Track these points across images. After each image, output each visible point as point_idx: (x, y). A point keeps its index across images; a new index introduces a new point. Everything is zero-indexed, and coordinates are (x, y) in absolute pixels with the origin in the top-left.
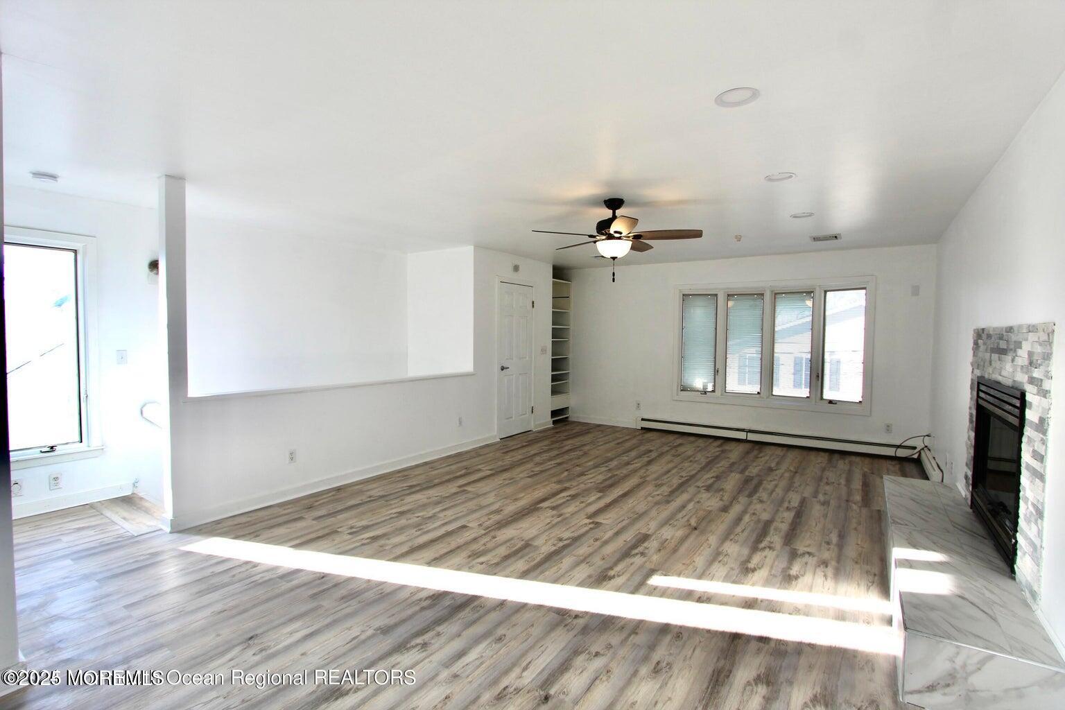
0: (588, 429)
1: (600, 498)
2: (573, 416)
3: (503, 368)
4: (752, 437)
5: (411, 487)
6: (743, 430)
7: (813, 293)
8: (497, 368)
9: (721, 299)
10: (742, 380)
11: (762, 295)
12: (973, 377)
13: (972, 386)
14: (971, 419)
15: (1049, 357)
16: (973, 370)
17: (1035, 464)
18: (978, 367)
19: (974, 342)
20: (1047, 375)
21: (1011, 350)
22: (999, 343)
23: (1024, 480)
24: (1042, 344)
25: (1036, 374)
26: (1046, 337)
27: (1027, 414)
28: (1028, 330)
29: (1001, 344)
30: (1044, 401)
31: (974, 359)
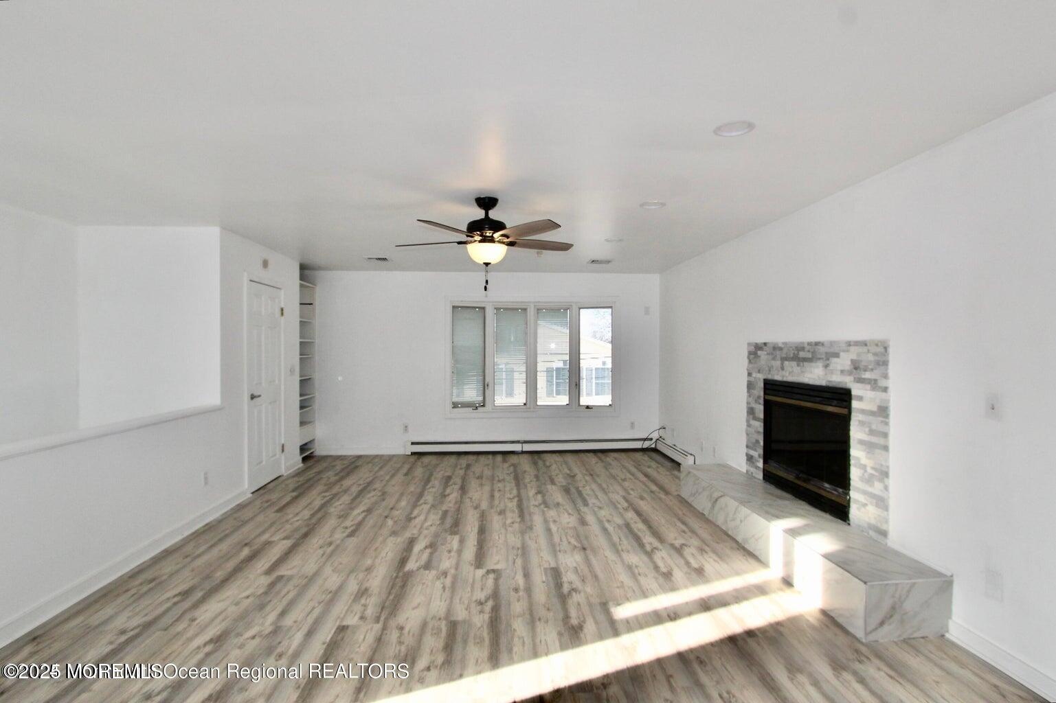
0: (353, 464)
1: (462, 541)
2: (320, 450)
3: (253, 397)
4: (527, 448)
5: (185, 594)
6: (518, 442)
8: (246, 397)
9: (490, 313)
10: (510, 395)
11: (525, 310)
12: (752, 379)
13: (750, 386)
14: (751, 411)
15: (885, 363)
16: (750, 374)
17: (874, 439)
18: (759, 372)
19: (750, 353)
20: (886, 376)
21: (820, 359)
22: (798, 354)
23: (856, 452)
24: (875, 354)
25: (867, 375)
26: (881, 349)
27: (855, 404)
28: (849, 344)
29: (802, 354)
30: (883, 395)
31: (751, 366)
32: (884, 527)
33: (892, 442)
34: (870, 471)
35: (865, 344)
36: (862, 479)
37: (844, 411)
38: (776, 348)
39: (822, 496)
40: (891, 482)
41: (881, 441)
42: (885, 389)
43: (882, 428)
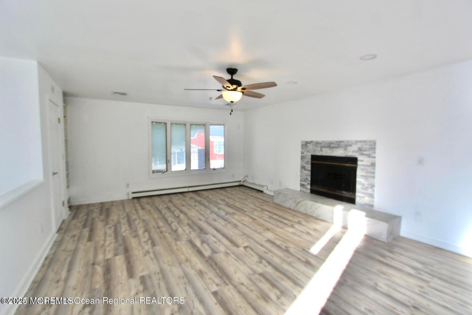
6: (186, 187)
7: (205, 126)
9: (169, 125)
10: (178, 166)
12: (303, 155)
13: (303, 158)
14: (303, 168)
15: (374, 148)
16: (302, 153)
17: (369, 175)
18: (308, 152)
19: (302, 145)
20: (375, 153)
21: (342, 147)
22: (330, 145)
23: (359, 179)
24: (370, 145)
25: (366, 153)
26: (373, 144)
27: (359, 163)
28: (357, 142)
29: (332, 145)
30: (373, 159)
31: (303, 150)
32: (372, 204)
33: (376, 175)
34: (366, 185)
35: (365, 142)
36: (362, 188)
37: (354, 165)
38: (317, 143)
39: (343, 196)
40: (376, 189)
41: (372, 175)
42: (374, 157)
43: (372, 170)
